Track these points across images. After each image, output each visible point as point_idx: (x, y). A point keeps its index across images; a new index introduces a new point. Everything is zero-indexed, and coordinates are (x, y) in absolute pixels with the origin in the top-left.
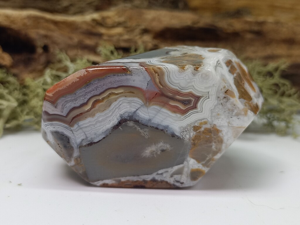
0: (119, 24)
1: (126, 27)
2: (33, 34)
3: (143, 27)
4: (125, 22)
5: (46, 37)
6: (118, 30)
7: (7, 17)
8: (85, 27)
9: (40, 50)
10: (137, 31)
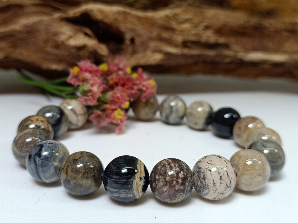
0: (186, 21)
1: (192, 23)
2: (123, 27)
4: (191, 19)
5: (133, 30)
6: (186, 26)
7: (101, 11)
8: (160, 22)
9: (128, 42)
10: (201, 27)
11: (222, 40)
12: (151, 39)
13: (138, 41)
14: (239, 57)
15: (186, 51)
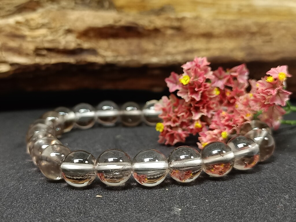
3: (67, 27)
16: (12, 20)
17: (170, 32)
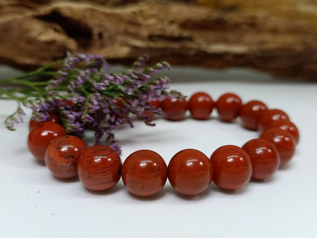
0: (153, 16)
1: (158, 19)
2: (91, 23)
3: (170, 19)
5: (100, 26)
6: (152, 21)
7: (70, 9)
8: (127, 18)
9: (96, 37)
10: (166, 22)
11: (186, 34)
12: (118, 34)
13: (106, 35)
14: (202, 50)
15: (152, 44)
16: (128, 10)
17: (245, 27)
